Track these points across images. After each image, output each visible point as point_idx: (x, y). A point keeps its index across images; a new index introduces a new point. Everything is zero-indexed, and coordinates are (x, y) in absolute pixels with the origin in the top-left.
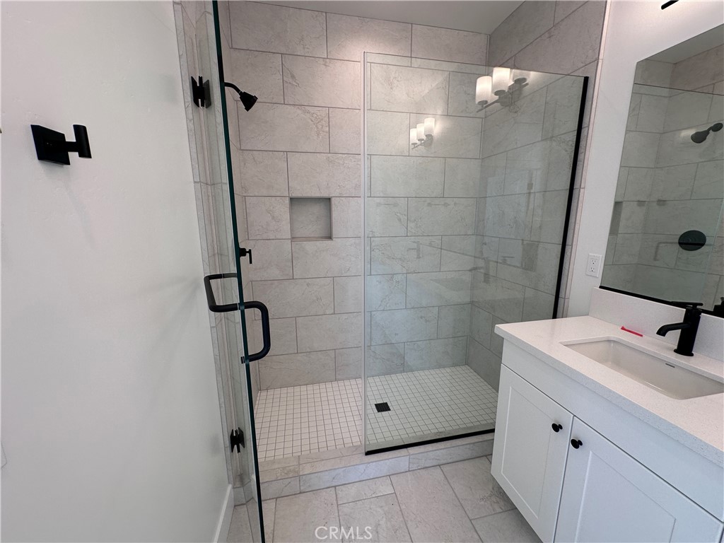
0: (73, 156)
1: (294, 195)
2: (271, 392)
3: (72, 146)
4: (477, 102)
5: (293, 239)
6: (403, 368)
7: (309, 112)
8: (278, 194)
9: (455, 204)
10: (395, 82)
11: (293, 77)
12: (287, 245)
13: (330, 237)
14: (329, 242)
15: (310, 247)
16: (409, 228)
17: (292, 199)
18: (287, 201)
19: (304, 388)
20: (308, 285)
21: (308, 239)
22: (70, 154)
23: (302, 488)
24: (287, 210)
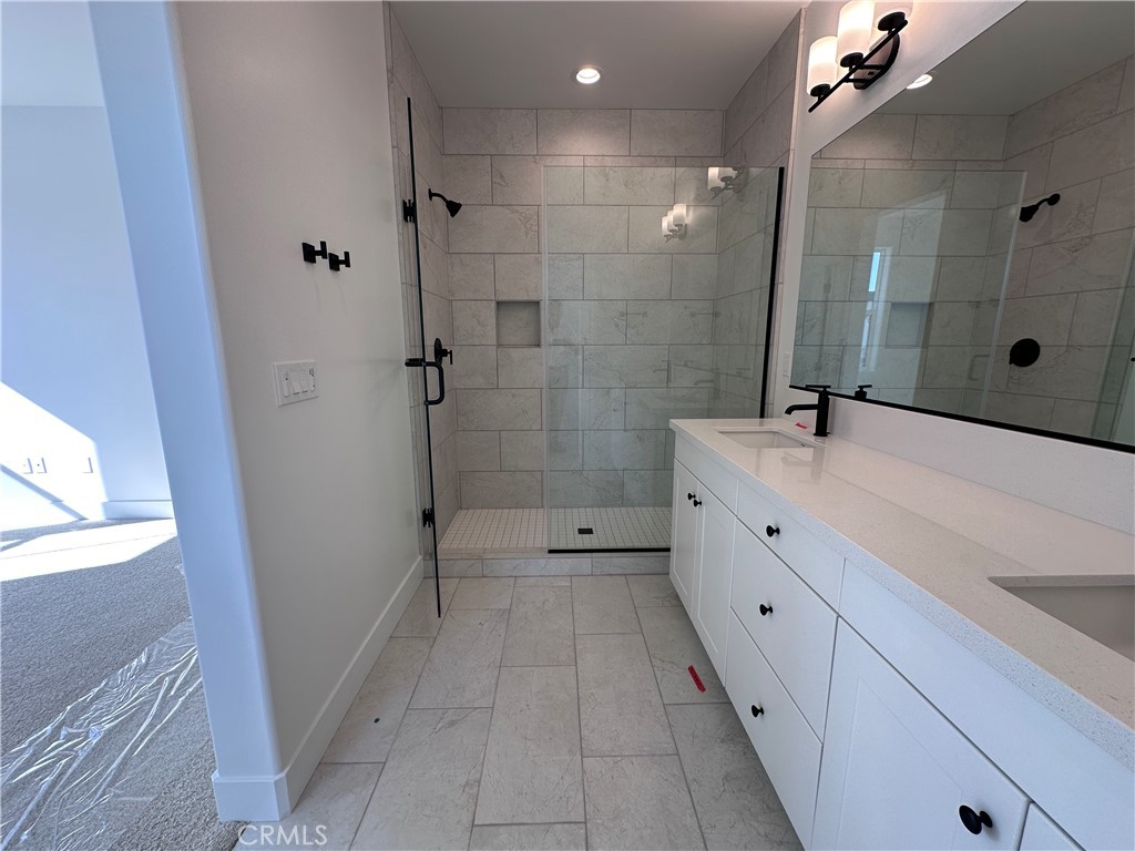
0: (342, 267)
1: (501, 298)
2: (471, 511)
3: (342, 262)
4: (709, 188)
5: (499, 345)
6: (622, 501)
7: (517, 212)
8: (485, 297)
9: (686, 307)
10: (611, 172)
11: (502, 177)
12: (492, 351)
13: (539, 345)
14: (536, 349)
15: (516, 354)
16: (629, 336)
17: (498, 303)
18: (493, 305)
19: (506, 511)
20: (513, 396)
21: (516, 346)
22: (341, 266)
23: (485, 572)
24: (493, 313)
